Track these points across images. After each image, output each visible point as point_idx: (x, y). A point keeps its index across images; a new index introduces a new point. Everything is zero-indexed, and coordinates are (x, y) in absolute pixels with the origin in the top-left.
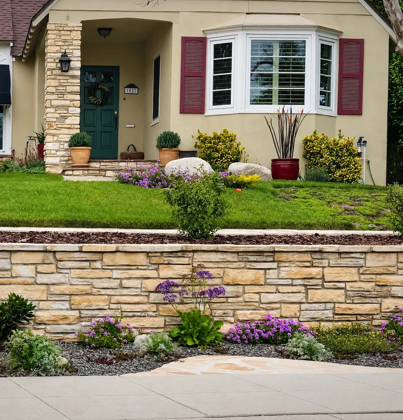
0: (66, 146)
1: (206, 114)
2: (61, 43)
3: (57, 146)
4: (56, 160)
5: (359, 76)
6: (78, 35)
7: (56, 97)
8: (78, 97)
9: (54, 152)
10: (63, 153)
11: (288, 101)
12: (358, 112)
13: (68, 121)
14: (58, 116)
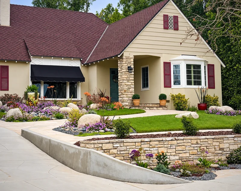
0: (131, 98)
1: (172, 88)
2: (128, 63)
3: (127, 99)
4: (127, 104)
5: (213, 76)
6: (132, 60)
7: (126, 81)
8: (133, 81)
9: (126, 101)
10: (129, 101)
11: (196, 84)
12: (214, 88)
13: (131, 90)
14: (127, 88)
